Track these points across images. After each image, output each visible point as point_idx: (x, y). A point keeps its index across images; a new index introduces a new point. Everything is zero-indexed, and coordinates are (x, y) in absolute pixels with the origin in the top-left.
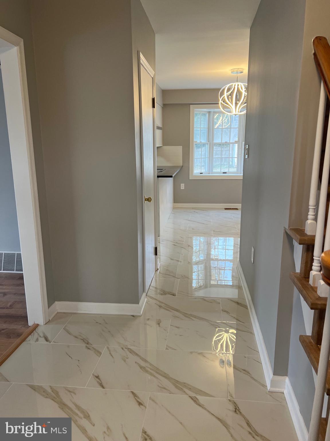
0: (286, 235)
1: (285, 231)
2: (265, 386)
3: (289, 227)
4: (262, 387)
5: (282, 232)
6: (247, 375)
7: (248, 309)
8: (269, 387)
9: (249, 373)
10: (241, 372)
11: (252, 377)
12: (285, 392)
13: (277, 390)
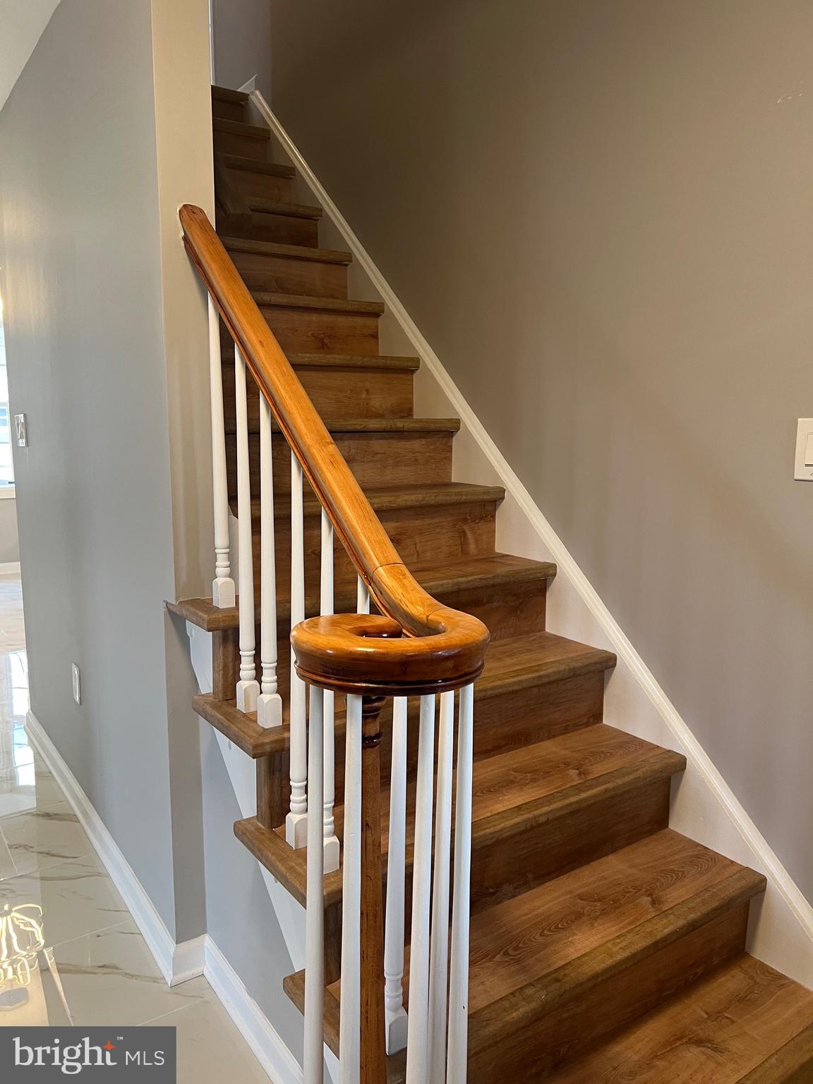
0: (169, 618)
1: (166, 610)
2: (158, 979)
3: (177, 598)
4: (155, 984)
5: (162, 611)
6: (113, 973)
7: (79, 822)
8: (169, 978)
9: (117, 968)
10: (95, 974)
11: (127, 974)
12: (208, 970)
13: (188, 974)
